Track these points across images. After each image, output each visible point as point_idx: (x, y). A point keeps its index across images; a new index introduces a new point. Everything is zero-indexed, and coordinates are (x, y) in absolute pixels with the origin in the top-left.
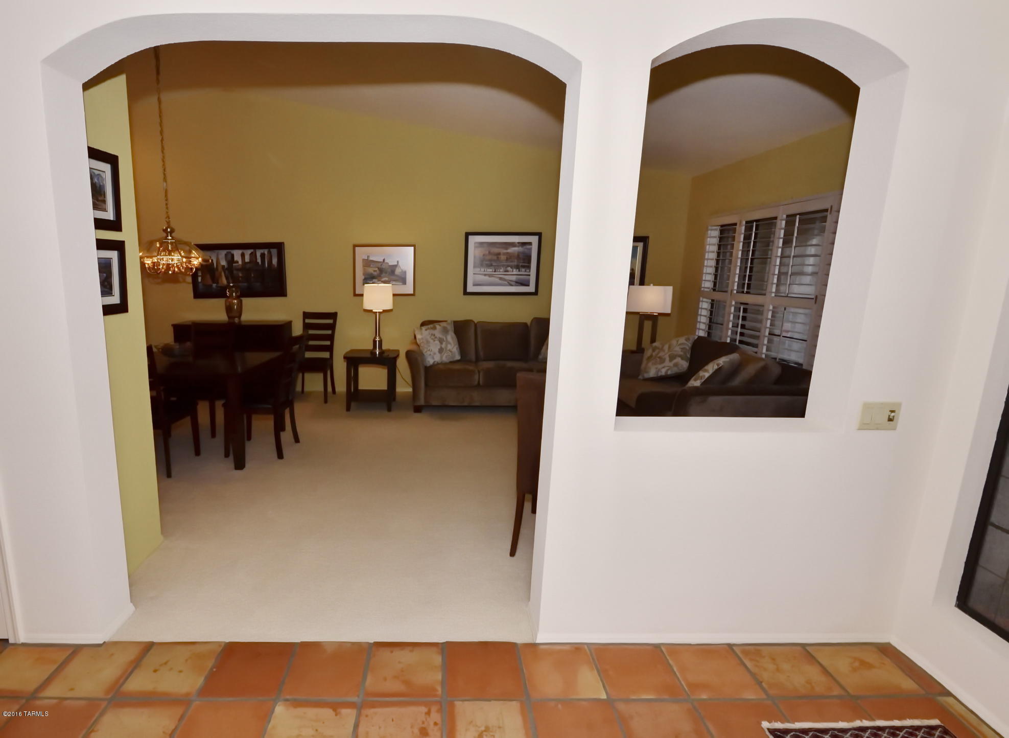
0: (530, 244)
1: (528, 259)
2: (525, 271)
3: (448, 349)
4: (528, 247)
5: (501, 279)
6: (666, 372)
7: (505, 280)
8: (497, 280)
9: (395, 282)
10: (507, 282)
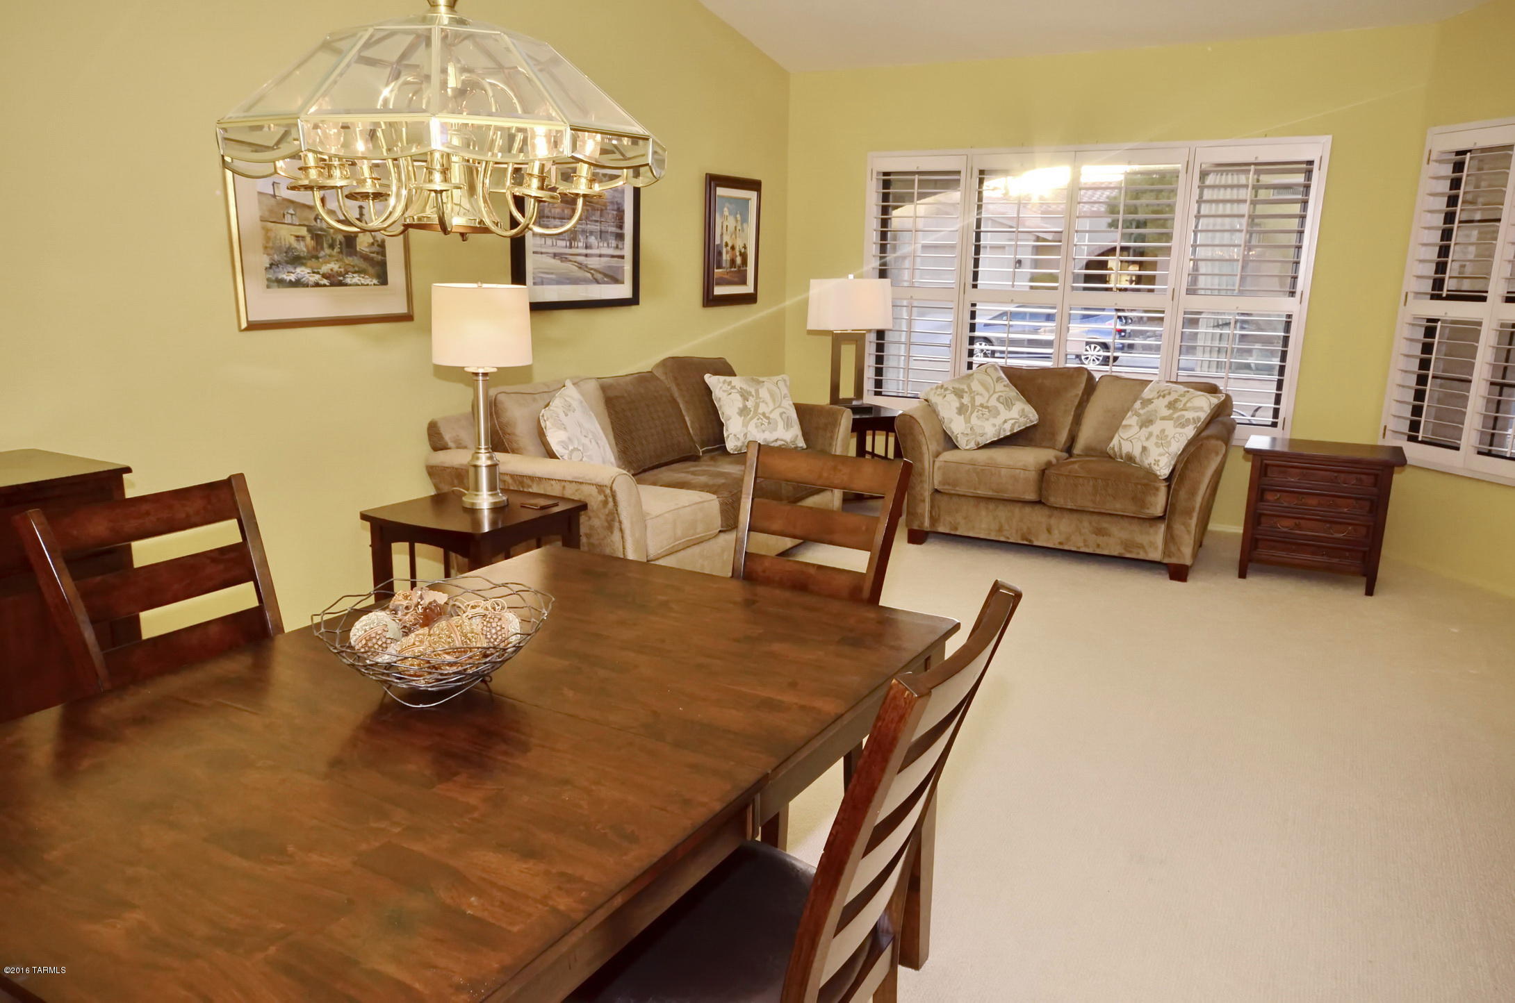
1: (619, 214)
2: (617, 247)
5: (580, 266)
6: (1012, 429)
7: (589, 270)
8: (574, 270)
9: (360, 277)
10: (591, 273)
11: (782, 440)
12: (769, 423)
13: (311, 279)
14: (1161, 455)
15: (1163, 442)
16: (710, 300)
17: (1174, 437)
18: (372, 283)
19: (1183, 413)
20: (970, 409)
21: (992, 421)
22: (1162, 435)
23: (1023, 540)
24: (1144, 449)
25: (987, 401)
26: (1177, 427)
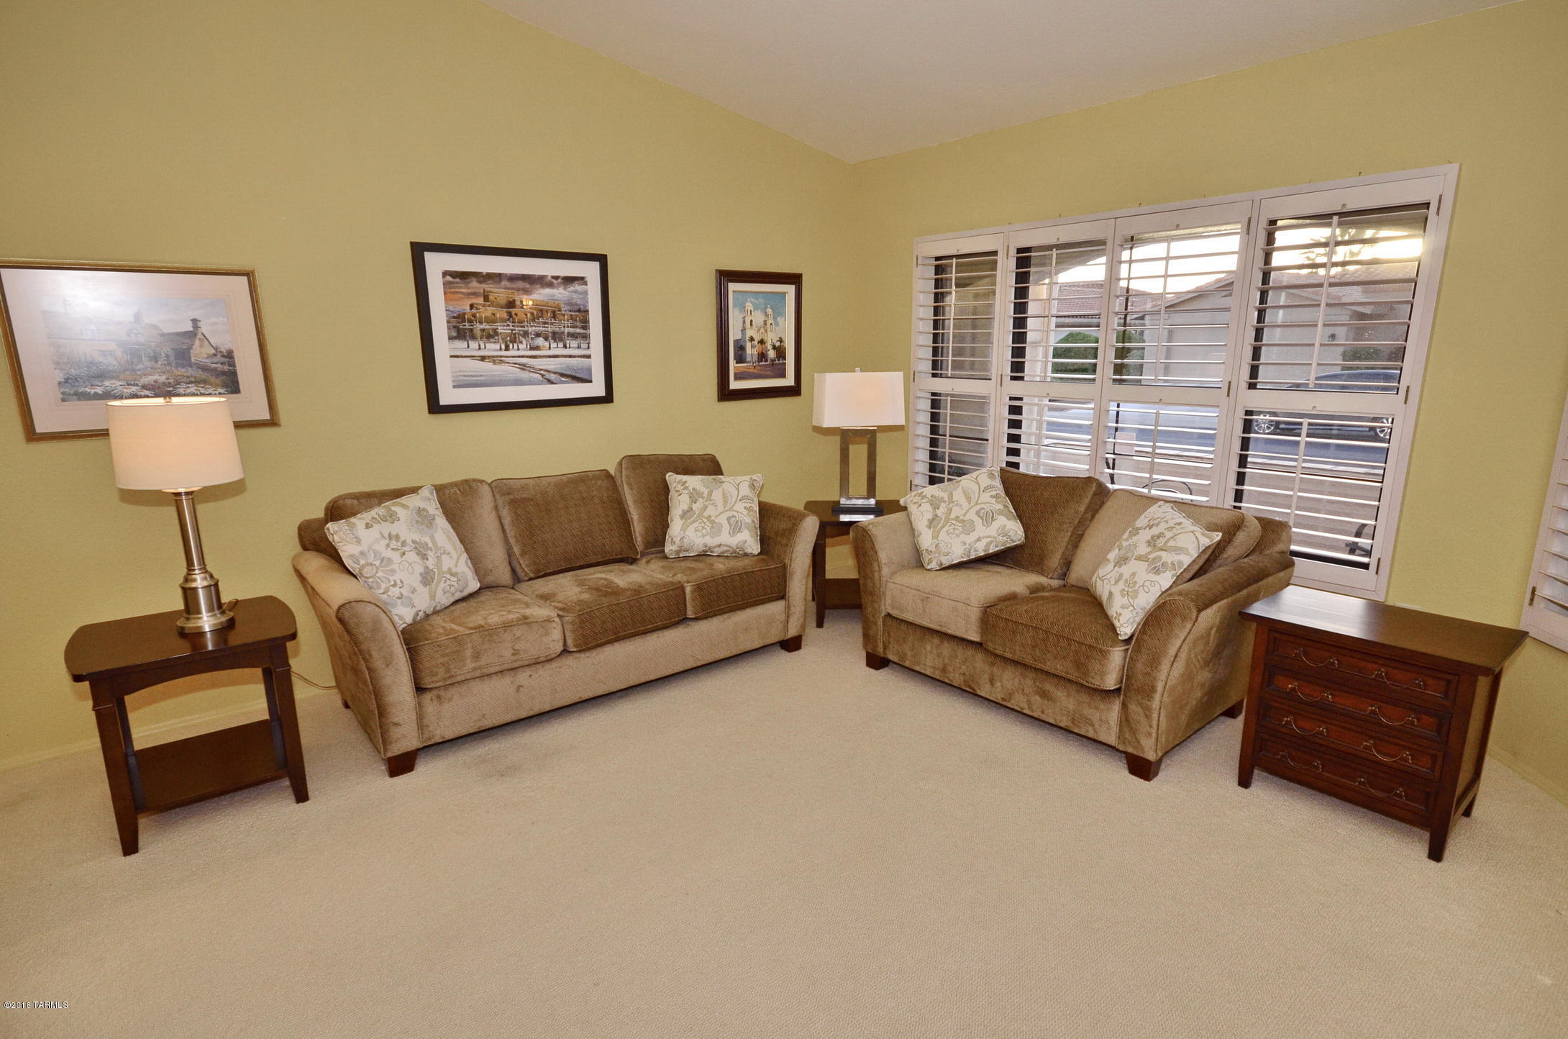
0: (581, 280)
1: (581, 315)
2: (579, 347)
3: (445, 568)
4: (577, 287)
5: (523, 367)
7: (537, 371)
8: (515, 372)
9: (197, 386)
10: (540, 374)
11: (726, 546)
12: (712, 527)
13: (125, 390)
14: (1123, 607)
15: (1130, 590)
16: (726, 394)
17: (1143, 586)
18: (217, 392)
19: (1163, 554)
20: (942, 522)
21: (963, 537)
22: (1131, 582)
23: (965, 686)
24: (1111, 594)
25: (964, 515)
26: (1149, 572)
